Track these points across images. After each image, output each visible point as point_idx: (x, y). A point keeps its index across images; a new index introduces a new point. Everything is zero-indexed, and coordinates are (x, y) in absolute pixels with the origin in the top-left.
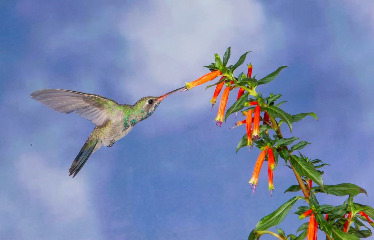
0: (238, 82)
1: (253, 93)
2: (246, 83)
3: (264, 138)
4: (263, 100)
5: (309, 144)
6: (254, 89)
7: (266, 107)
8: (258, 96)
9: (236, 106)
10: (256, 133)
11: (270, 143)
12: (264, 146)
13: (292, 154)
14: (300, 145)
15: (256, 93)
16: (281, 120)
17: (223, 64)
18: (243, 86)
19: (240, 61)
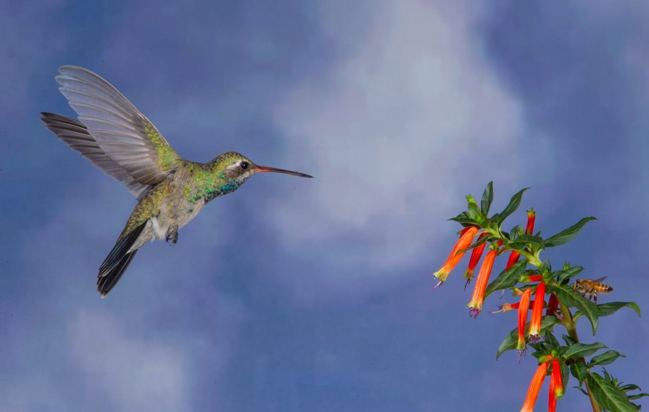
0: (509, 242)
1: (535, 261)
2: (523, 244)
3: (547, 342)
4: (552, 274)
5: (623, 356)
6: (537, 254)
7: (555, 286)
8: (544, 267)
9: (503, 280)
10: (536, 331)
11: (555, 350)
12: (545, 355)
13: (591, 371)
14: (607, 357)
15: (541, 262)
16: (578, 310)
17: (482, 211)
18: (519, 249)
19: (512, 205)
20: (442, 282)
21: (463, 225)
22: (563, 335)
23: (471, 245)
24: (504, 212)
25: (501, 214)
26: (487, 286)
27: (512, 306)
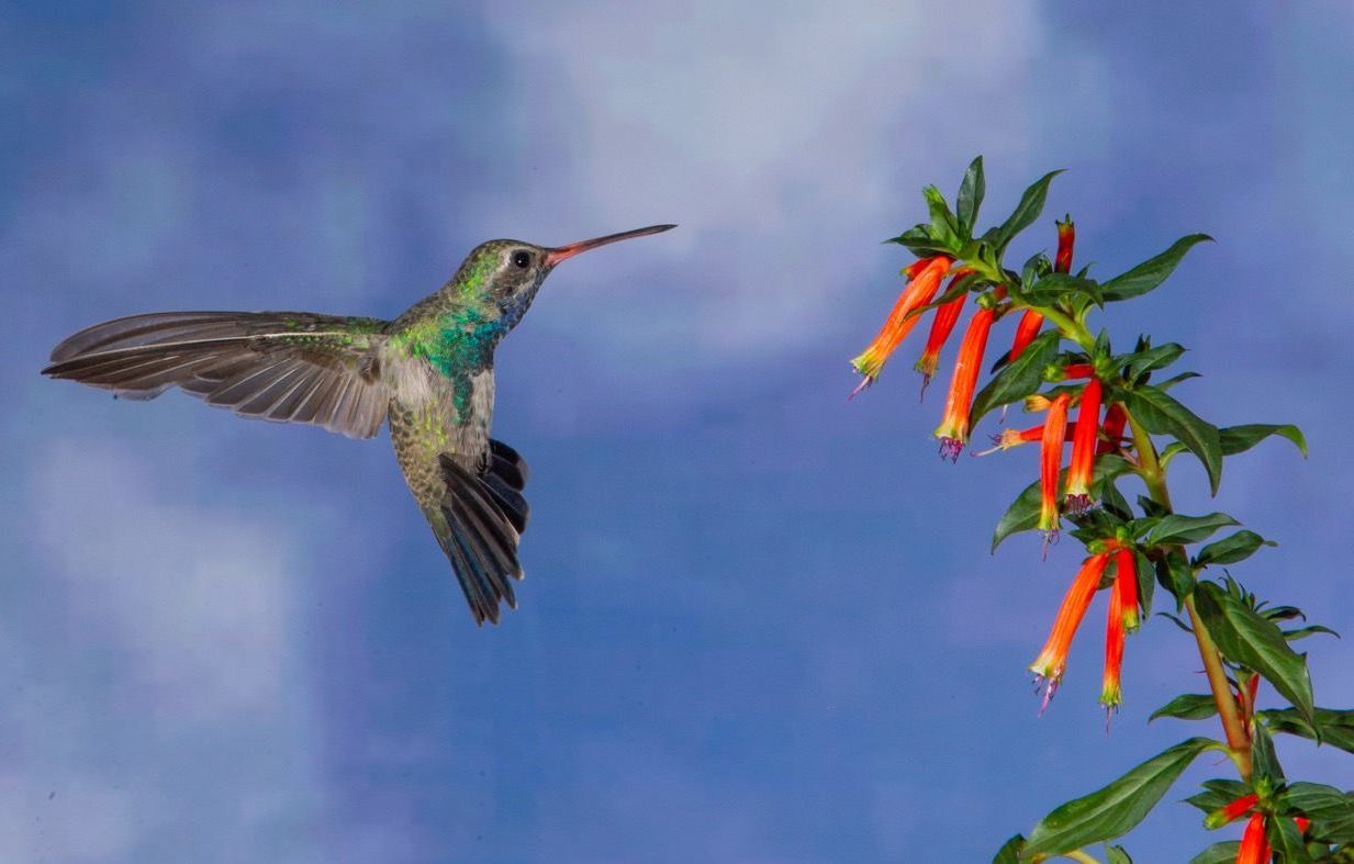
0: (1020, 291)
1: (1076, 337)
2: (1052, 294)
3: (1107, 509)
4: (1113, 362)
5: (1273, 544)
6: (1082, 318)
7: (1123, 390)
8: (1094, 344)
9: (1011, 380)
10: (1082, 487)
11: (1125, 528)
12: (1103, 538)
13: (1200, 575)
14: (1236, 545)
15: (1089, 335)
16: (1176, 440)
17: (961, 223)
18: (1039, 305)
19: (1025, 209)
20: (871, 379)
21: (916, 253)
22: (1139, 496)
23: (934, 299)
24: (1007, 224)
25: (1002, 228)
26: (974, 398)
27: (1023, 435)
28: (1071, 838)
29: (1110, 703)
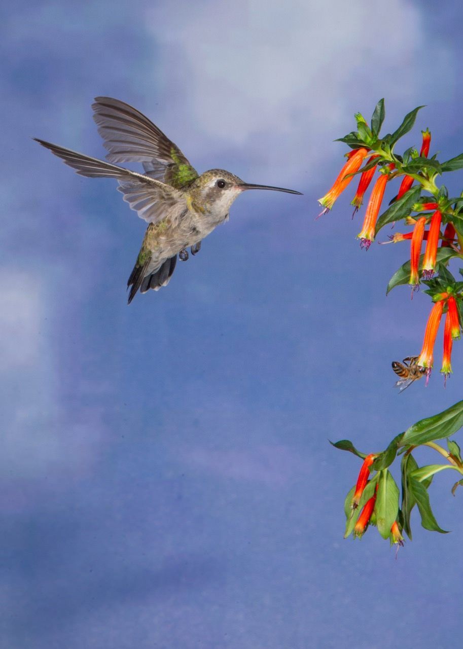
0: (402, 166)
1: (431, 187)
2: (418, 168)
3: (442, 277)
4: (448, 201)
6: (433, 179)
7: (453, 215)
8: (440, 193)
9: (396, 210)
10: (431, 266)
11: (451, 287)
12: (440, 293)
15: (436, 188)
17: (373, 132)
18: (413, 173)
19: (405, 125)
20: (328, 209)
21: (352, 146)
22: (460, 269)
23: (359, 169)
24: (396, 132)
25: (393, 135)
26: (378, 218)
27: (404, 236)
28: (424, 437)
29: (446, 373)
